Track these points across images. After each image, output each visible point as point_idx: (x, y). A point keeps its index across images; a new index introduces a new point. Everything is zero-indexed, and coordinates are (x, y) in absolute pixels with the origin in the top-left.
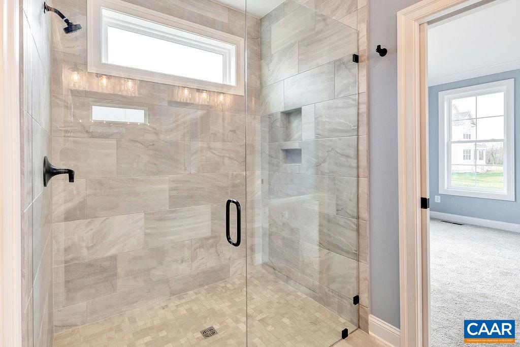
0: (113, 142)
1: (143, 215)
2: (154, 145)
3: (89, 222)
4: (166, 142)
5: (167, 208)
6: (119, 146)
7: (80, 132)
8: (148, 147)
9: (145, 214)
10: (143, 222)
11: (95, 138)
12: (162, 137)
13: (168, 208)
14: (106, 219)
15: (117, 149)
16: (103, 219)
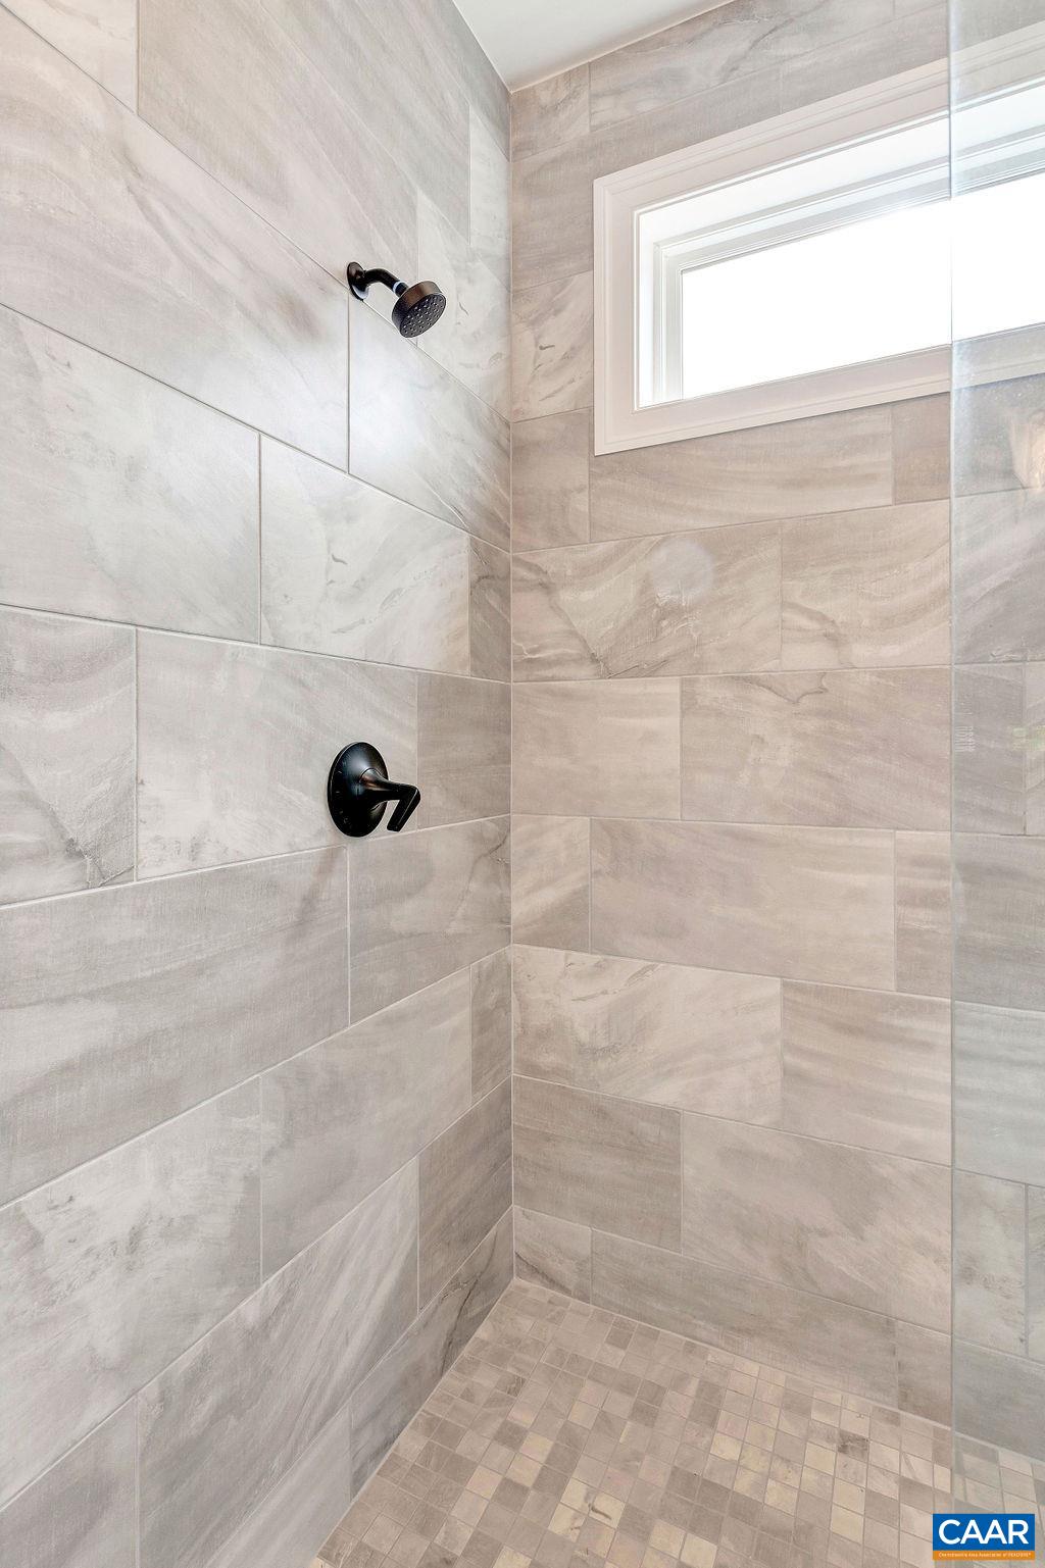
0: (668, 688)
1: (773, 987)
2: (822, 691)
3: (598, 965)
4: (880, 675)
5: (889, 985)
6: (688, 704)
7: (574, 661)
8: (796, 702)
9: (785, 985)
10: (773, 1019)
11: (614, 677)
12: (861, 652)
13: (892, 986)
14: (646, 969)
15: (683, 713)
16: (639, 964)
